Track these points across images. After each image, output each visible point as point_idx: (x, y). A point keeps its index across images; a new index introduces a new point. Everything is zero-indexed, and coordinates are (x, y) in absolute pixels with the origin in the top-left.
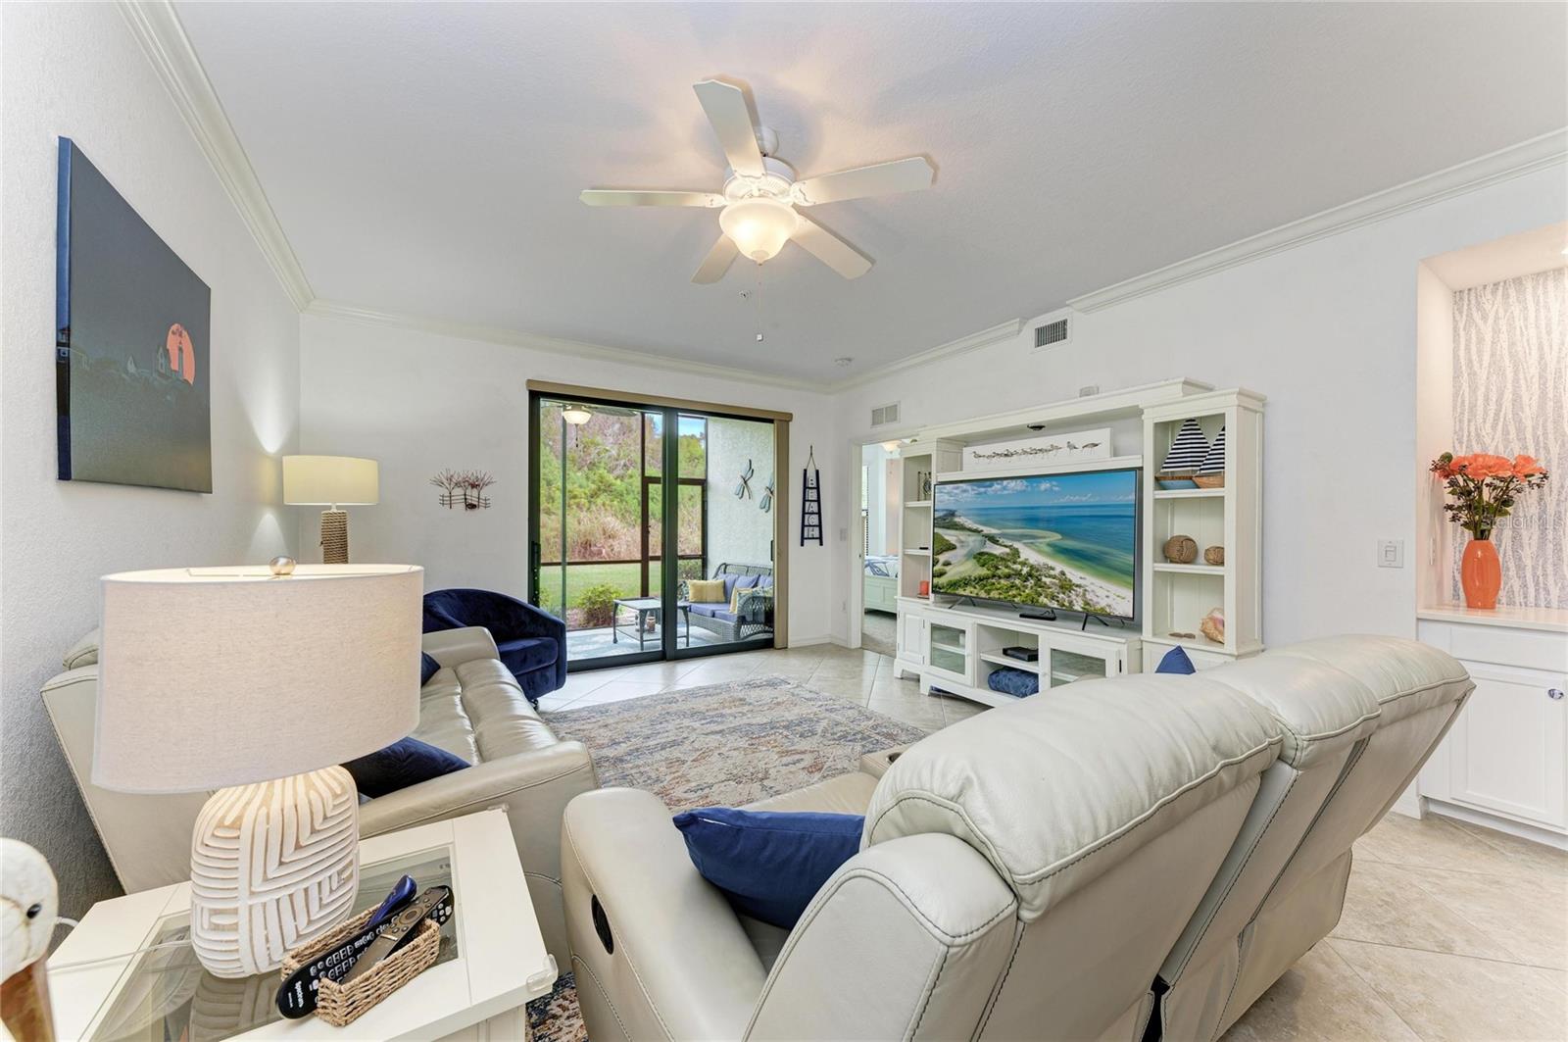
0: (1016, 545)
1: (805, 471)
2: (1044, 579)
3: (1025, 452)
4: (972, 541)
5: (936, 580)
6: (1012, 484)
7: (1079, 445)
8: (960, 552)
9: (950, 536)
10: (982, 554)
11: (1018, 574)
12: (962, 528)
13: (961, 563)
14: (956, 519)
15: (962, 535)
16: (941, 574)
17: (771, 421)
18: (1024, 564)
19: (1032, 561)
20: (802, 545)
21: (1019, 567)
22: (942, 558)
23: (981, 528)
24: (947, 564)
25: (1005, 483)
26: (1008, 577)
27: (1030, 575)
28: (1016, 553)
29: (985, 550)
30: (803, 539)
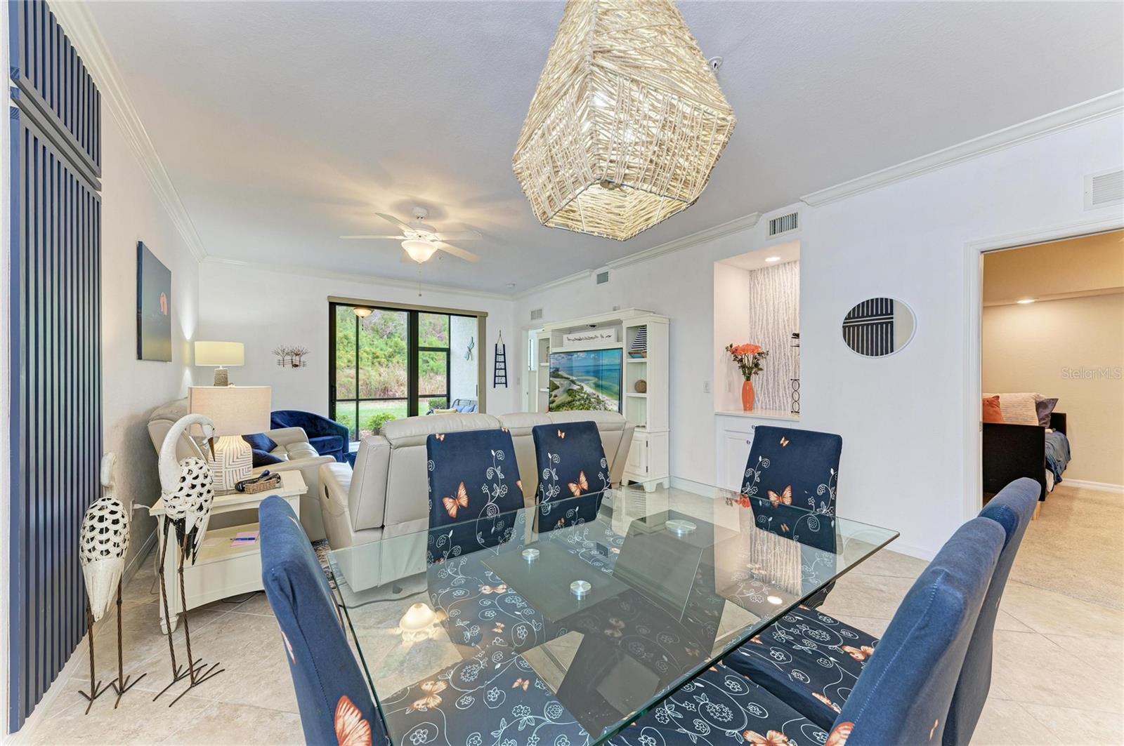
0: (582, 384)
1: (496, 345)
2: (592, 400)
3: (586, 339)
4: (566, 383)
5: (551, 405)
6: (581, 354)
7: (605, 336)
8: (561, 389)
9: (557, 382)
10: (569, 390)
11: (583, 398)
12: (562, 377)
13: (561, 395)
14: (560, 373)
15: (562, 381)
16: (553, 402)
17: (475, 317)
18: (585, 393)
19: (588, 392)
20: (495, 387)
21: (582, 395)
22: (553, 393)
23: (569, 377)
24: (556, 396)
25: (579, 353)
26: (579, 400)
27: (587, 398)
28: (582, 388)
29: (571, 388)
30: (495, 383)
